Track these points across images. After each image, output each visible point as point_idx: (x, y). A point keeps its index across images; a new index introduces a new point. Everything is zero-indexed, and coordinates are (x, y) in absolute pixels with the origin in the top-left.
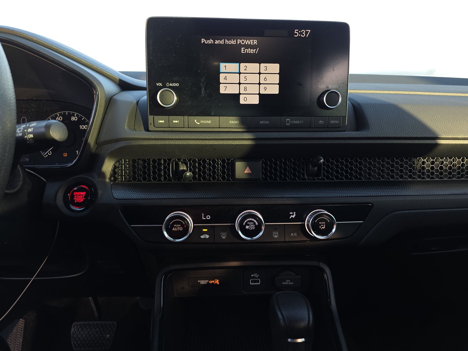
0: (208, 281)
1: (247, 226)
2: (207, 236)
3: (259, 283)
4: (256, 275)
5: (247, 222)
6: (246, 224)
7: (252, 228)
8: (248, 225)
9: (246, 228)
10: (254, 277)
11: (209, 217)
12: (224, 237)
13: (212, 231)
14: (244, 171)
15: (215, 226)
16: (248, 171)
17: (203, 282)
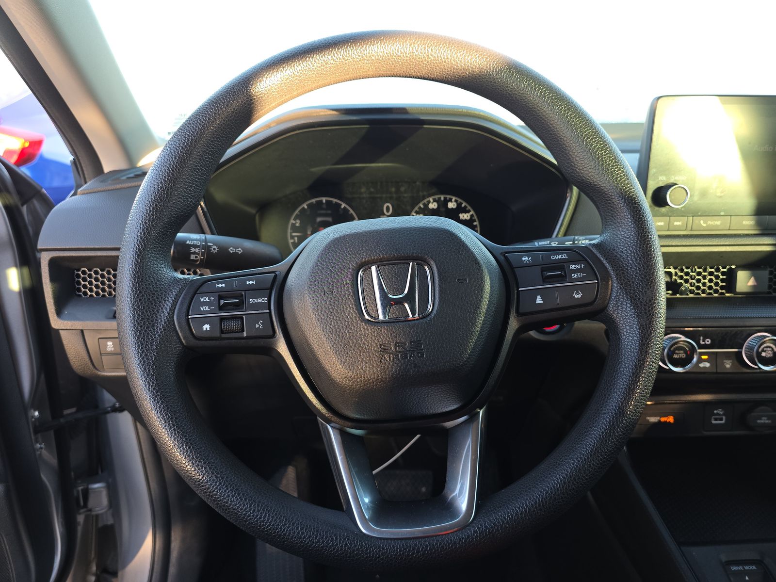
0: (659, 418)
1: (763, 353)
2: (708, 365)
3: (722, 420)
4: (720, 411)
5: (763, 348)
6: (763, 351)
7: (769, 356)
8: (765, 351)
9: (762, 355)
10: (718, 414)
11: (708, 342)
12: (728, 366)
13: (713, 357)
14: (748, 282)
15: (717, 352)
16: (751, 282)
17: (653, 419)
